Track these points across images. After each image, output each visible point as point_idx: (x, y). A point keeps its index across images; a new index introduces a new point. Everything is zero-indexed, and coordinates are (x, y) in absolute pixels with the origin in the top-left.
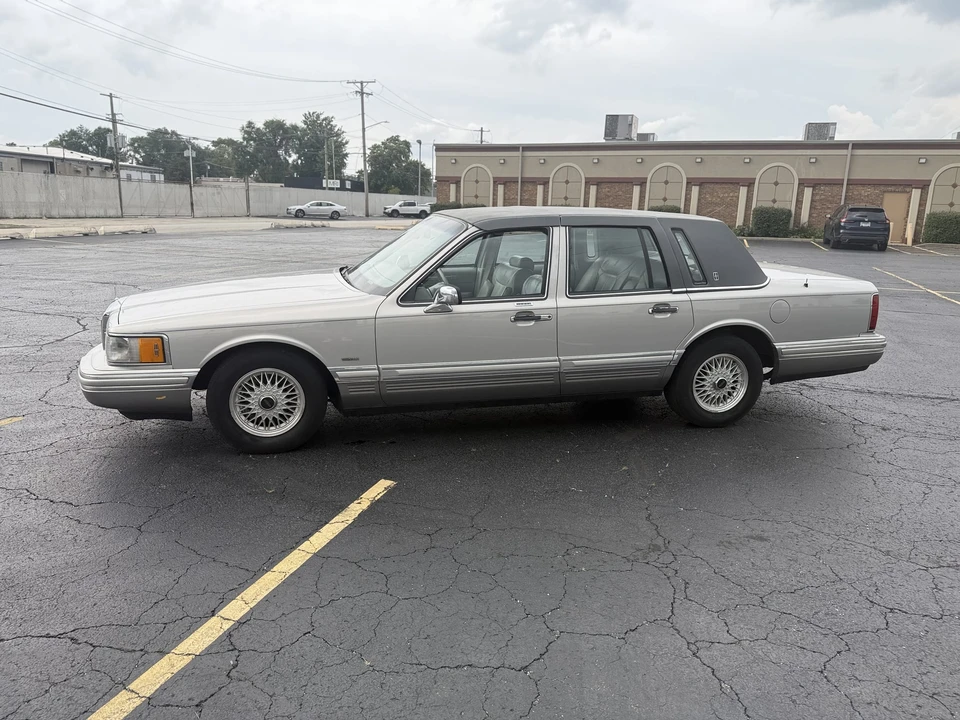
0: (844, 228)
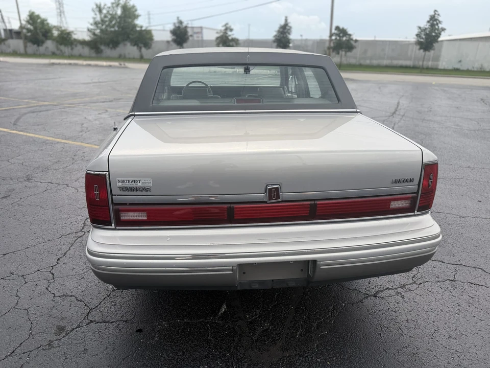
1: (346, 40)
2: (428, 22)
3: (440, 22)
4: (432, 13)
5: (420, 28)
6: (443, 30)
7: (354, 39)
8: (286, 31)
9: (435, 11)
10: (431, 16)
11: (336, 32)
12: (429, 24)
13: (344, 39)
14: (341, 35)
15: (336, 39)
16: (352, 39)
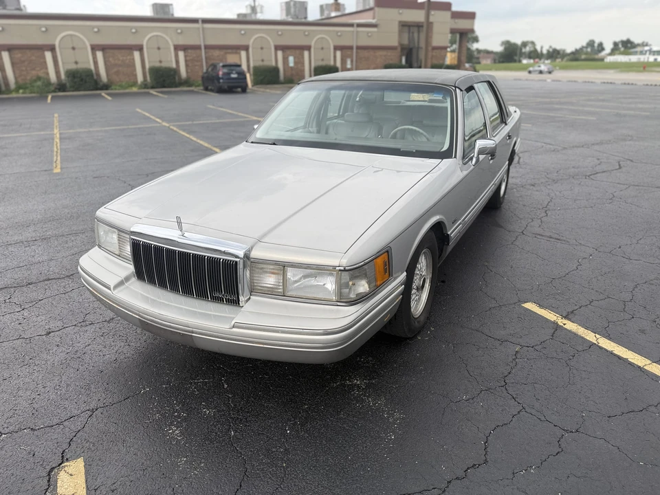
0: (222, 78)
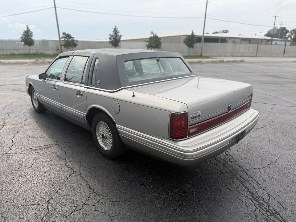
1: (71, 40)
2: (113, 32)
3: (119, 32)
4: (115, 28)
5: (110, 35)
6: (121, 36)
7: (76, 40)
8: (29, 34)
9: (115, 26)
10: (114, 29)
11: (64, 36)
12: (114, 33)
13: (70, 40)
14: (68, 38)
15: (65, 40)
16: (75, 40)
